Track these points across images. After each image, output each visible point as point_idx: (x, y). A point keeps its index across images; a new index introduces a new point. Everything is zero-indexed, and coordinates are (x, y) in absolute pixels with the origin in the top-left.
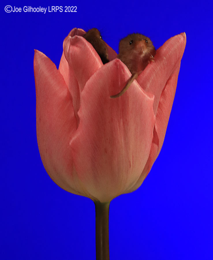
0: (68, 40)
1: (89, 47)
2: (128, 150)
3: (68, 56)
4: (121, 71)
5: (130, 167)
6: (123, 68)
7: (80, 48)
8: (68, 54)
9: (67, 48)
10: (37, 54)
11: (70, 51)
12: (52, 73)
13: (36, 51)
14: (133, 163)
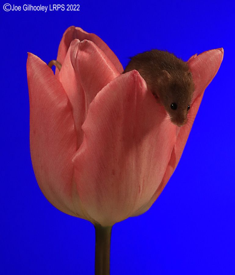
0: (76, 44)
1: (99, 53)
2: (139, 174)
3: (76, 62)
4: (139, 85)
5: (139, 192)
6: (140, 81)
7: (90, 54)
8: (76, 60)
9: (74, 53)
10: (31, 57)
11: (78, 57)
12: (49, 79)
13: (30, 55)
14: (143, 187)
